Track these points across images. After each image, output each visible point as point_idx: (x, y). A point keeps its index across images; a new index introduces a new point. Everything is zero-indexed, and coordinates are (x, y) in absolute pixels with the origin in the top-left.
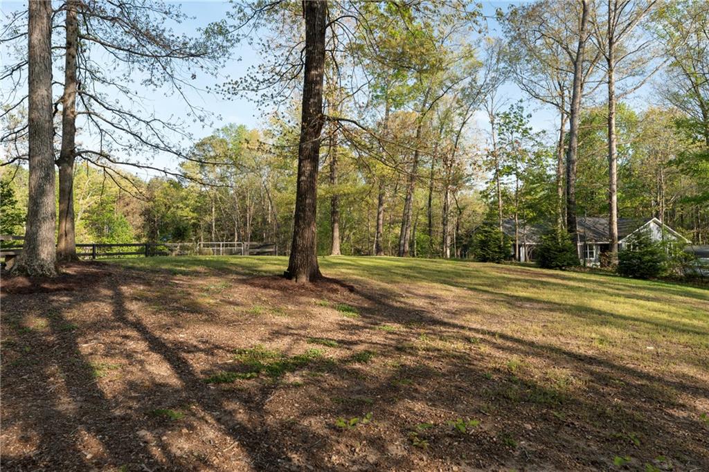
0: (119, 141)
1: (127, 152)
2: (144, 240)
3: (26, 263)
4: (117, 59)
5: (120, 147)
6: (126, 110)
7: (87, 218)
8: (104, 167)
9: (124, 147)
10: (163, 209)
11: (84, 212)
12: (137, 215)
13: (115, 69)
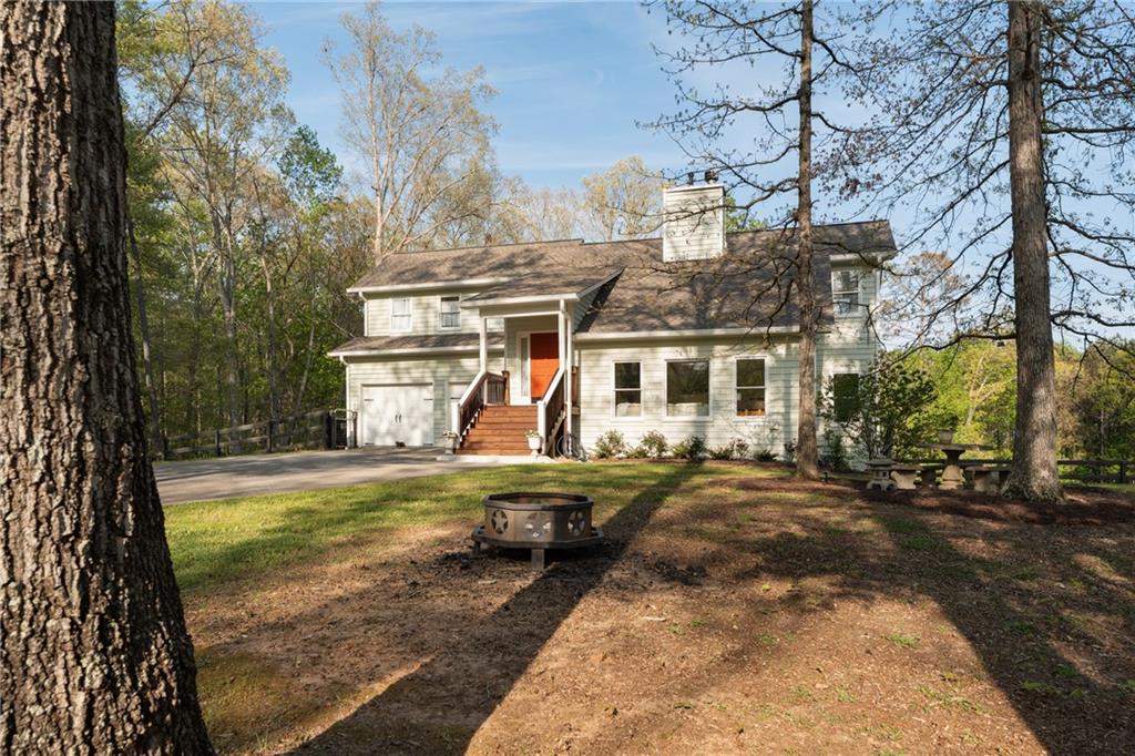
0: (1103, 287)
1: (1116, 304)
2: (1079, 456)
3: (1020, 483)
4: (1093, 147)
5: (1102, 298)
6: (1121, 232)
7: (981, 420)
8: (1086, 335)
9: (1110, 297)
10: (1118, 398)
11: (977, 410)
12: (1066, 412)
13: (1087, 164)
